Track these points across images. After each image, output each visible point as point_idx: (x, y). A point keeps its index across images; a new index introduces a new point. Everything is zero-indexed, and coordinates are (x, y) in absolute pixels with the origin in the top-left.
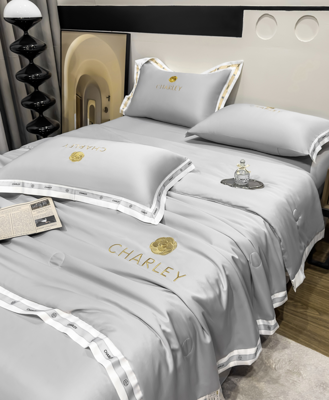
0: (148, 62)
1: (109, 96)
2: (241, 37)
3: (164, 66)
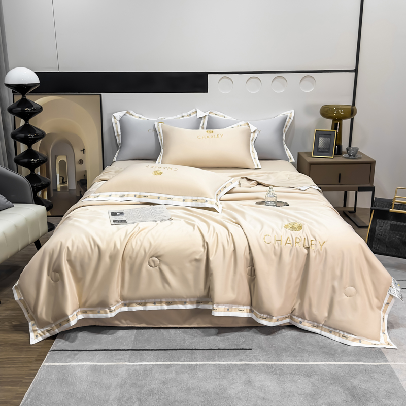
0: (124, 115)
1: (84, 150)
2: (207, 92)
3: (140, 116)
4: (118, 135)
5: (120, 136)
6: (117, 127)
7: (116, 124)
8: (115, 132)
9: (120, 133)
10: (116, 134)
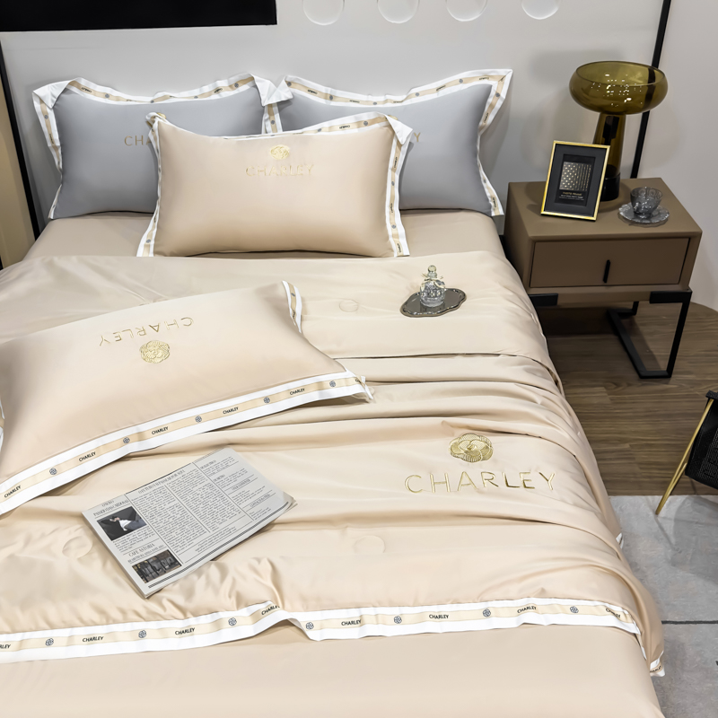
0: (66, 91)
2: (276, 23)
3: (108, 90)
4: (56, 148)
5: (60, 151)
6: (49, 126)
7: (46, 117)
8: (47, 137)
9: (58, 144)
10: (49, 145)
